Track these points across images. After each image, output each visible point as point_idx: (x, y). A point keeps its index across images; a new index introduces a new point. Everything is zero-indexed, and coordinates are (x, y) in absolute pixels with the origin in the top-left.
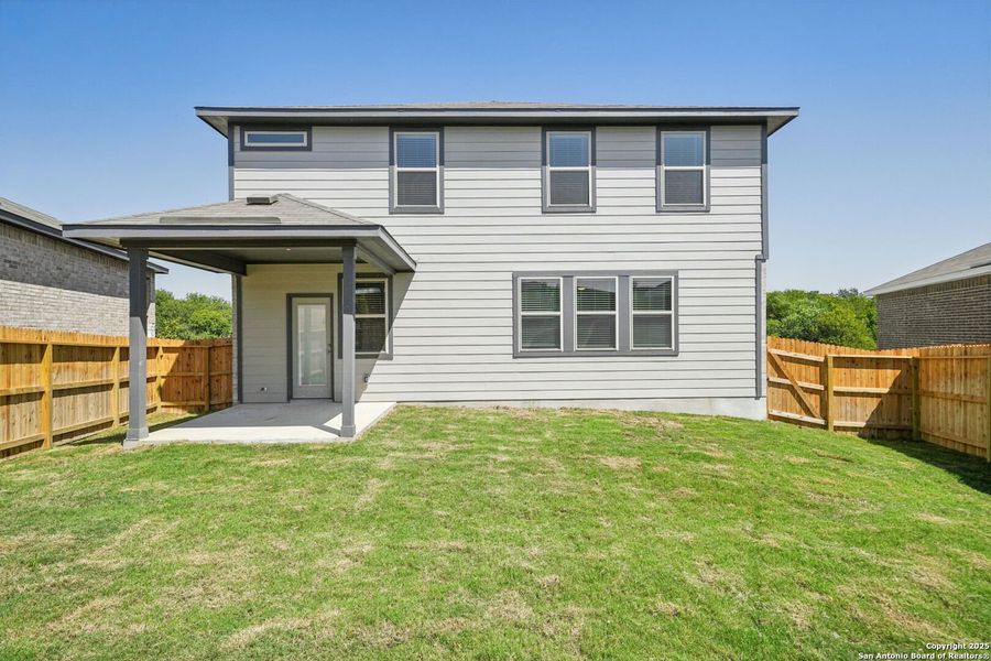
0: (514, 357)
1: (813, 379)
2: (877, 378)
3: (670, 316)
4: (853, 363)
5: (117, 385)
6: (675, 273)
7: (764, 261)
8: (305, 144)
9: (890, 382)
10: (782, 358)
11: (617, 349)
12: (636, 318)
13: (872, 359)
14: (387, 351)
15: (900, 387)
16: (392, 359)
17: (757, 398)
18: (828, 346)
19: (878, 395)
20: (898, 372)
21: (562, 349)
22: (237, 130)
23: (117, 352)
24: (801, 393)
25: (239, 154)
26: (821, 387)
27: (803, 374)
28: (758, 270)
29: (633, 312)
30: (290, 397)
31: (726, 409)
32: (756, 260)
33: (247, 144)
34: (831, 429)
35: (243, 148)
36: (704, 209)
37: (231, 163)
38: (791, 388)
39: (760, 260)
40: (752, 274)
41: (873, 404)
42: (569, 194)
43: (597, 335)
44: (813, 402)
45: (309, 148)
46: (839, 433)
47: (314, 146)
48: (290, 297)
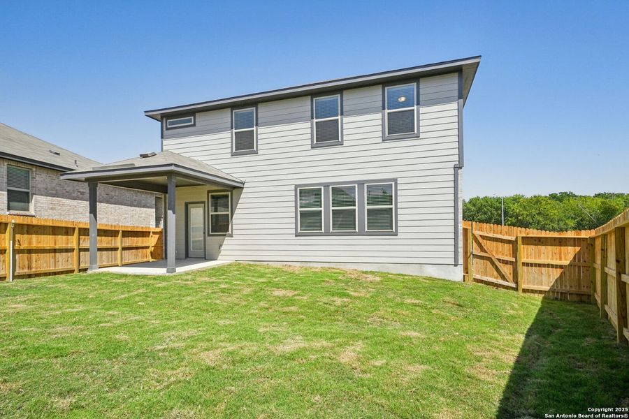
0: (296, 236)
1: (507, 253)
2: (560, 254)
3: (391, 209)
4: (539, 241)
5: (120, 249)
6: (395, 180)
7: (461, 168)
8: (192, 123)
9: (571, 257)
10: (483, 237)
11: (357, 230)
12: (369, 211)
13: (555, 239)
14: (230, 232)
15: (579, 261)
16: (232, 237)
17: (456, 265)
18: (519, 228)
19: (561, 267)
20: (578, 249)
21: (323, 231)
22: (164, 119)
23: (120, 233)
24: (497, 263)
25: (166, 132)
26: (514, 260)
27: (500, 250)
28: (456, 175)
29: (367, 207)
30: (187, 256)
31: (432, 272)
32: (455, 168)
33: (168, 127)
34: (520, 291)
35: (167, 129)
36: (415, 136)
37: (162, 137)
38: (489, 259)
39: (457, 168)
40: (452, 178)
41: (556, 273)
42: (327, 135)
43: (344, 222)
44: (507, 270)
45: (194, 125)
46: (527, 295)
47: (197, 123)
48: (186, 205)
